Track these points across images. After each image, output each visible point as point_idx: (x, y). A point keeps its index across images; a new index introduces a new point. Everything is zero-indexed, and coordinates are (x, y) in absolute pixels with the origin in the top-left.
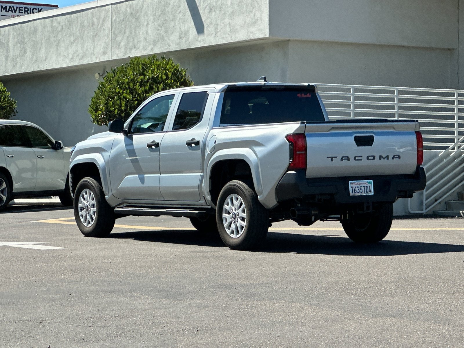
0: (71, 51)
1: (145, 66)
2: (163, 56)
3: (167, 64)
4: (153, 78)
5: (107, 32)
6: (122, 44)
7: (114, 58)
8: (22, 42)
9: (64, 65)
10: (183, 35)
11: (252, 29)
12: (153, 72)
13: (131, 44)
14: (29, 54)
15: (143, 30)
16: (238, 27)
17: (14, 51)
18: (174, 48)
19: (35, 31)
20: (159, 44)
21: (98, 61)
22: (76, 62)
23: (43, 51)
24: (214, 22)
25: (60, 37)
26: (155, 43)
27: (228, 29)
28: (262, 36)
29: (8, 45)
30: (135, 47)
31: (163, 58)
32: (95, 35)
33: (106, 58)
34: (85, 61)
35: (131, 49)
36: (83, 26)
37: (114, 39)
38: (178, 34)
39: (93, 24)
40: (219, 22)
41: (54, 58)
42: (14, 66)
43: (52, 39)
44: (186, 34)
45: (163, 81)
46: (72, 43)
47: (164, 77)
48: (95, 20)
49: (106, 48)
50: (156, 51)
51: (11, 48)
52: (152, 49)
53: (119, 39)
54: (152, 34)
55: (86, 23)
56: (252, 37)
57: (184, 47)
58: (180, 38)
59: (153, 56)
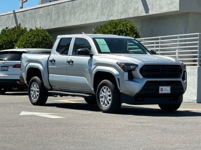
0: (81, 17)
1: (116, 24)
2: (125, 20)
3: (127, 23)
4: (120, 30)
5: (99, 8)
6: (106, 14)
7: (102, 20)
8: (58, 13)
9: (78, 24)
10: (136, 9)
11: (171, 7)
12: (120, 27)
13: (110, 14)
14: (61, 18)
15: (116, 7)
16: (164, 6)
17: (54, 17)
18: (131, 16)
19: (64, 8)
20: (123, 14)
21: (94, 22)
22: (83, 23)
23: (68, 17)
24: (151, 3)
25: (76, 10)
26: (122, 13)
27: (158, 7)
28: (175, 10)
29: (52, 14)
30: (112, 15)
31: (125, 21)
32: (93, 10)
33: (98, 21)
34: (88, 22)
35: (110, 16)
36: (87, 5)
37: (102, 11)
38: (133, 9)
39: (92, 4)
40: (154, 3)
41: (73, 20)
42: (54, 24)
43: (72, 11)
44: (137, 9)
45: (125, 32)
46: (82, 13)
47: (126, 30)
48: (93, 2)
49: (98, 15)
50: (122, 17)
51: (53, 16)
52: (120, 16)
53: (104, 11)
54: (120, 9)
55: (88, 4)
56: (170, 10)
57: (136, 15)
58: (134, 11)
59: (121, 20)
